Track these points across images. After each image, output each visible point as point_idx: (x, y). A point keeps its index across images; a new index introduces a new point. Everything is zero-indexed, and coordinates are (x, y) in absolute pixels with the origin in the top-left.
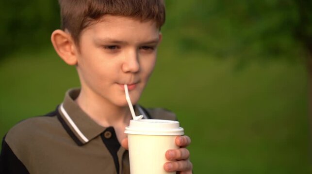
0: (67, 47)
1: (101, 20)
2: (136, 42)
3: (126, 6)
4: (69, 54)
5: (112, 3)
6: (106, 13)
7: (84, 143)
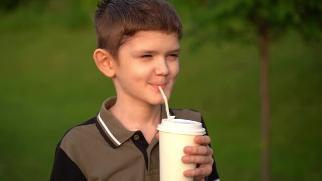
0: (105, 63)
1: (136, 35)
2: (165, 51)
3: (156, 22)
4: (108, 68)
5: (144, 21)
6: (141, 30)
7: (117, 146)
